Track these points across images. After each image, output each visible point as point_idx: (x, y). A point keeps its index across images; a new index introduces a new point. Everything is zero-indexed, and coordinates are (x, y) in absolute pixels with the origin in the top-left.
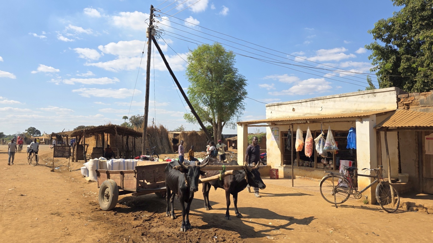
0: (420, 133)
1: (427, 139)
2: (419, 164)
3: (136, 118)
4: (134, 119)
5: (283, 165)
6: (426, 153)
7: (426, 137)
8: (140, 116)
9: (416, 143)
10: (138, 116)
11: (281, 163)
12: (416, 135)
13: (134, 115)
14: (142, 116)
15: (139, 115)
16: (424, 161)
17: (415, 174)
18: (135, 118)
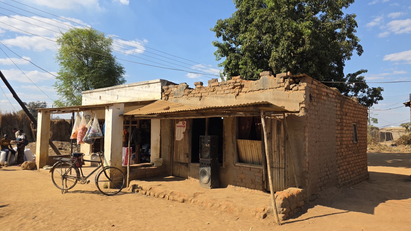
0: (174, 121)
1: (178, 126)
2: (171, 149)
3: (36, 104)
4: (32, 106)
5: (92, 153)
6: (176, 140)
7: (177, 125)
8: (41, 102)
9: (170, 130)
10: (37, 103)
11: (90, 151)
12: (170, 123)
13: (33, 101)
14: (42, 103)
15: (39, 102)
16: (175, 147)
17: (168, 159)
18: (34, 104)
